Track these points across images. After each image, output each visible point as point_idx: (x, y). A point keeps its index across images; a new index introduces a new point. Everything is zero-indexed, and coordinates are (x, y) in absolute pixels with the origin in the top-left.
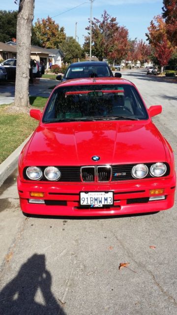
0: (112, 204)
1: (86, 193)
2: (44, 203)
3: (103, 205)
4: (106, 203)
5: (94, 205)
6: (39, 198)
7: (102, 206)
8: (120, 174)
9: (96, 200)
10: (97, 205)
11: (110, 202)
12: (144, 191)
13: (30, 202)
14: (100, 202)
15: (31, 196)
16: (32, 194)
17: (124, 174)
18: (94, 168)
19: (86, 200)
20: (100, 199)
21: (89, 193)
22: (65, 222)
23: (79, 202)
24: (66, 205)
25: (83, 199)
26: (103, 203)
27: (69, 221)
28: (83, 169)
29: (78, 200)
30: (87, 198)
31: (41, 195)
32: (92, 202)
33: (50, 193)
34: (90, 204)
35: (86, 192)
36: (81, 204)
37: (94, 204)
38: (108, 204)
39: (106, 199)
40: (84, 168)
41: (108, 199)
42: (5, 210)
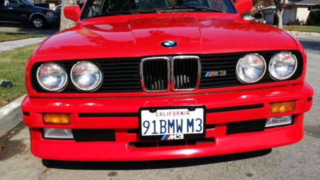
0: (202, 132)
1: (151, 111)
2: (72, 137)
3: (185, 135)
4: (190, 132)
5: (168, 136)
6: (60, 126)
7: (182, 137)
8: (215, 73)
9: (171, 124)
10: (173, 135)
11: (199, 128)
12: (261, 106)
13: (46, 136)
14: (180, 128)
15: (46, 123)
16: (48, 119)
17: (224, 73)
18: (166, 61)
19: (152, 125)
20: (179, 123)
21: (159, 111)
22: (113, 174)
23: (139, 130)
24: (113, 139)
25: (146, 125)
26: (185, 131)
27: (120, 172)
28: (146, 63)
29: (136, 127)
30: (154, 122)
31: (65, 120)
32: (163, 130)
33: (81, 115)
34: (159, 134)
35: (153, 110)
36: (143, 135)
37: (167, 133)
38: (195, 132)
39: (190, 124)
40: (147, 61)
41: (195, 122)
42: (14, 157)
